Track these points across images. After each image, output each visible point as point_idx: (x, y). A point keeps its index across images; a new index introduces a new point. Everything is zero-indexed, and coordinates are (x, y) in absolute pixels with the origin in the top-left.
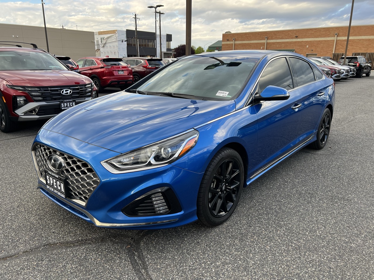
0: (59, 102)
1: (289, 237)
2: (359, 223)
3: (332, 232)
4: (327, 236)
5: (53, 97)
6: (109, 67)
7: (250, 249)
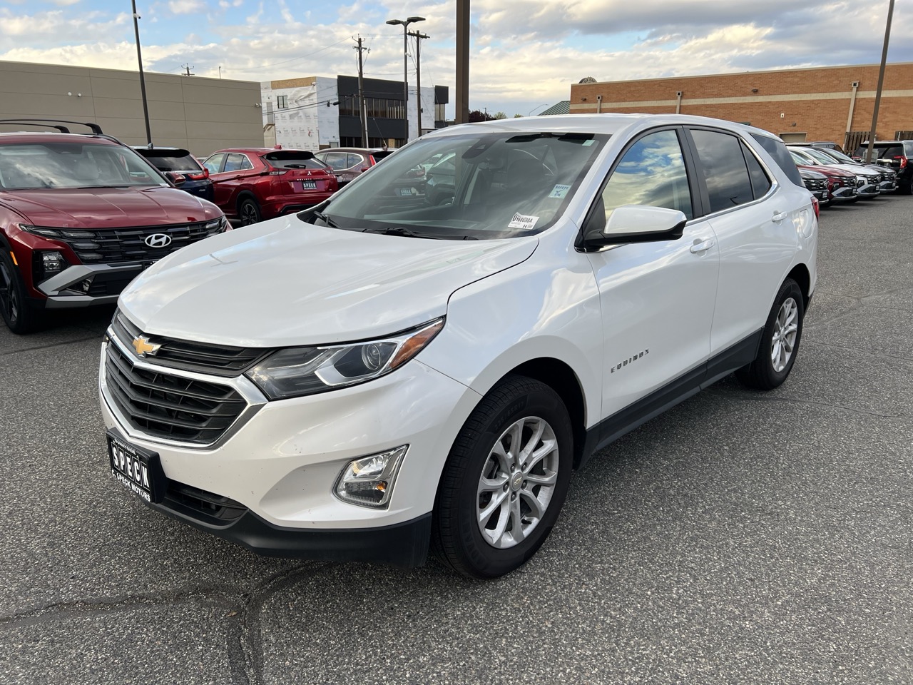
0: (140, 263)
1: (603, 601)
2: (781, 572)
3: (708, 592)
4: (695, 600)
5: (127, 253)
6: (280, 173)
7: (505, 628)
